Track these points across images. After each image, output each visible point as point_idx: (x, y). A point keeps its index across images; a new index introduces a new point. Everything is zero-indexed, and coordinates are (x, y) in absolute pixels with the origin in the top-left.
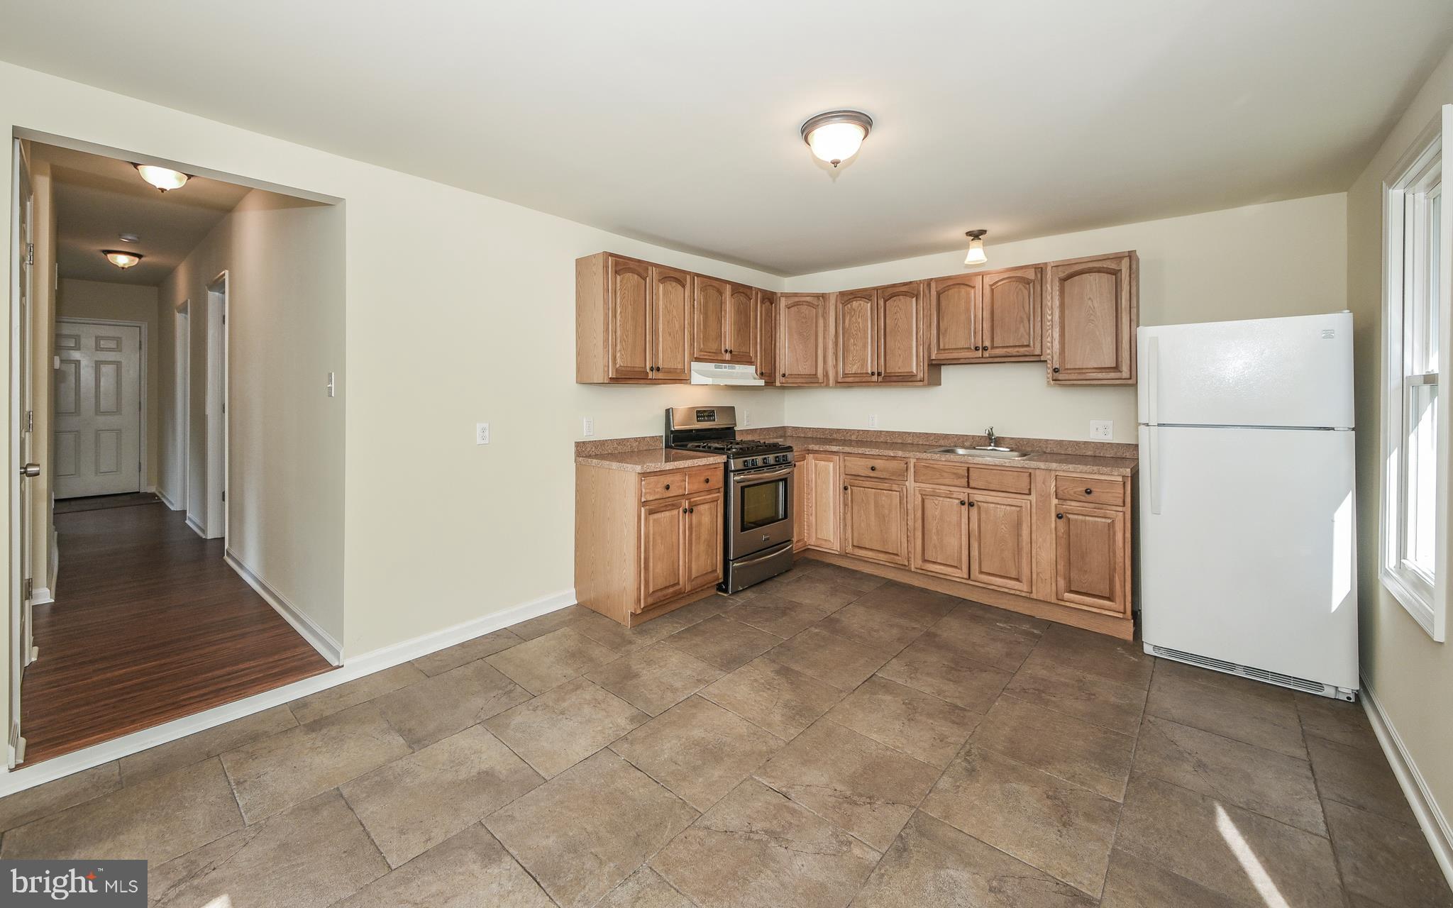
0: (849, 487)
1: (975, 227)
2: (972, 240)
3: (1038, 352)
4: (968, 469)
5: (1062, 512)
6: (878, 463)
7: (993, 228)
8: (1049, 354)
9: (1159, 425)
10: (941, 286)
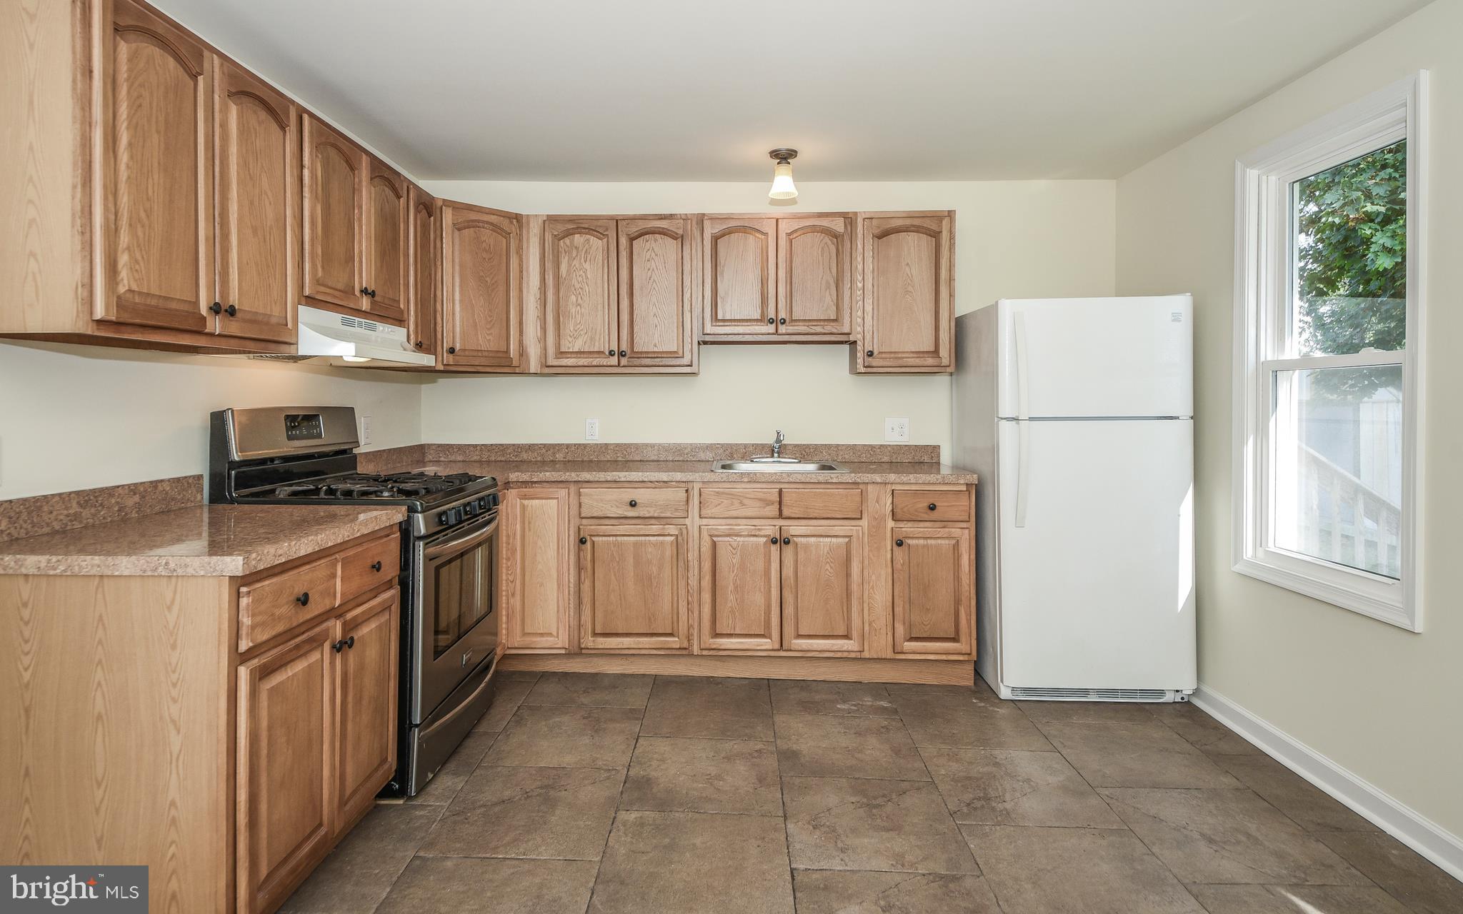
0: (588, 538)
1: (783, 145)
2: (778, 163)
3: (846, 330)
4: (780, 492)
5: (901, 538)
6: (639, 495)
7: (808, 150)
8: (859, 333)
9: (1031, 419)
10: (718, 228)
